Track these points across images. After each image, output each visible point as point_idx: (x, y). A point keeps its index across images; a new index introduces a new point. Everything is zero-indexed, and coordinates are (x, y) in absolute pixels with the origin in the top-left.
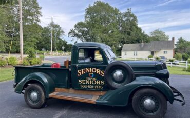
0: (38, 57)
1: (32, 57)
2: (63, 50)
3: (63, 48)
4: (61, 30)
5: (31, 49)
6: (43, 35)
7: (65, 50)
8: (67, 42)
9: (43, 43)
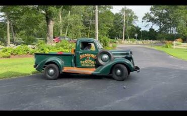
0: (111, 45)
1: (106, 45)
2: (135, 38)
3: (136, 35)
4: (133, 15)
5: (105, 38)
6: (115, 23)
7: (138, 38)
8: (140, 28)
9: (115, 30)
